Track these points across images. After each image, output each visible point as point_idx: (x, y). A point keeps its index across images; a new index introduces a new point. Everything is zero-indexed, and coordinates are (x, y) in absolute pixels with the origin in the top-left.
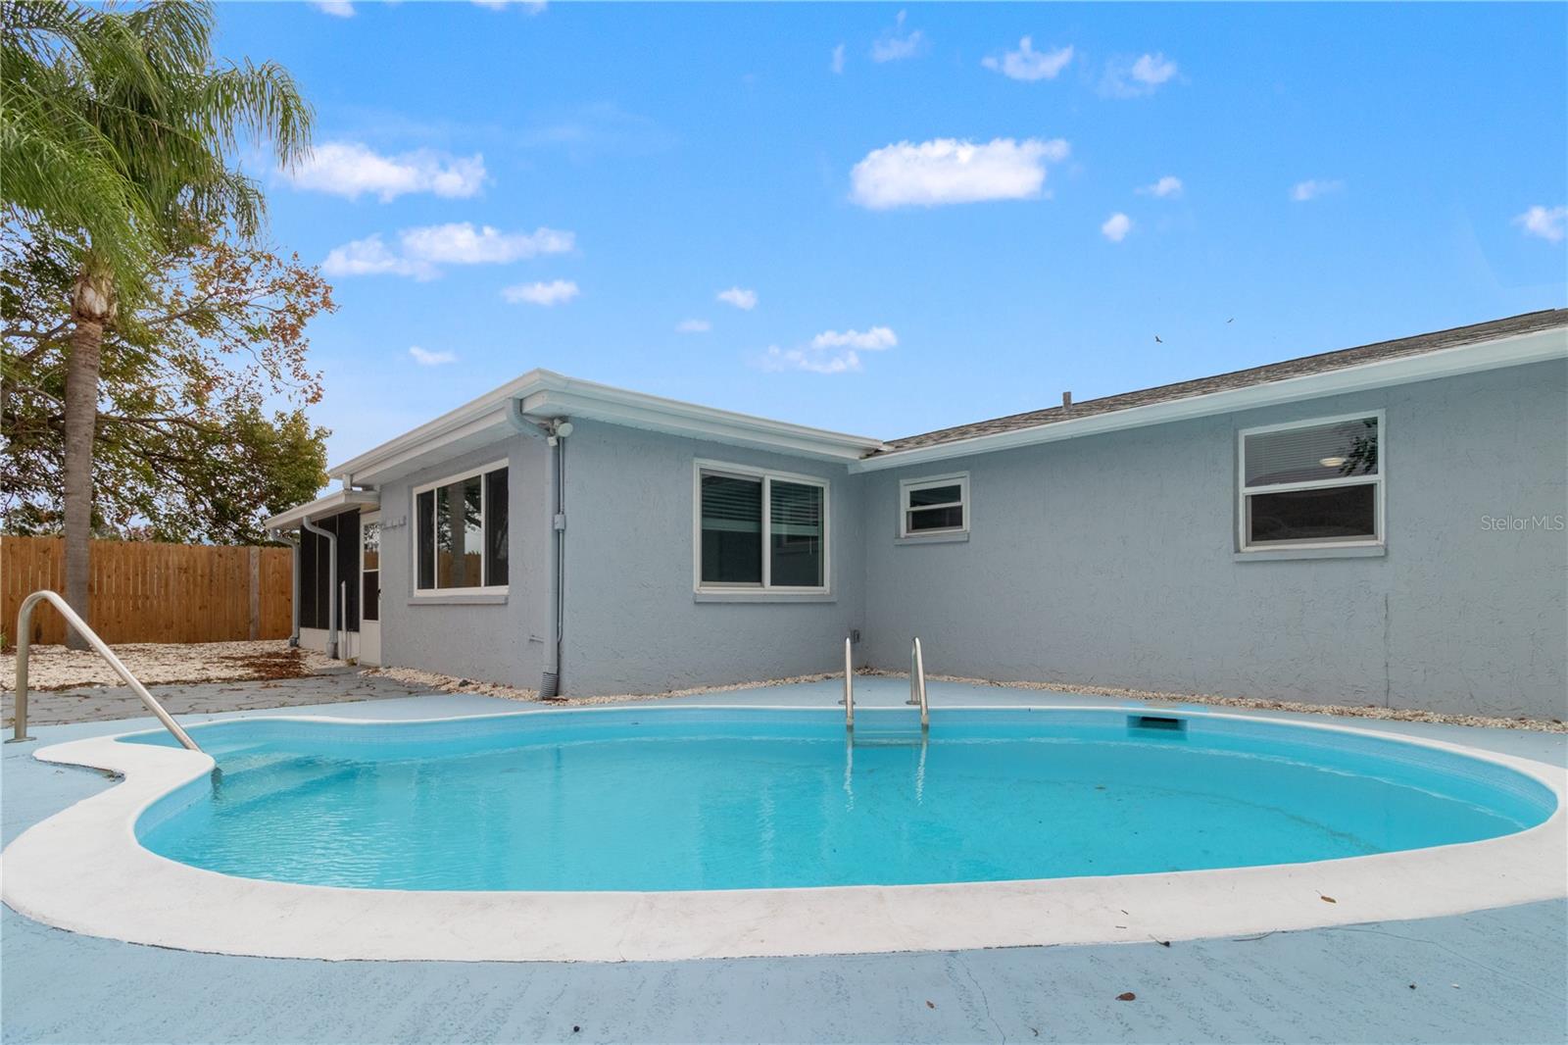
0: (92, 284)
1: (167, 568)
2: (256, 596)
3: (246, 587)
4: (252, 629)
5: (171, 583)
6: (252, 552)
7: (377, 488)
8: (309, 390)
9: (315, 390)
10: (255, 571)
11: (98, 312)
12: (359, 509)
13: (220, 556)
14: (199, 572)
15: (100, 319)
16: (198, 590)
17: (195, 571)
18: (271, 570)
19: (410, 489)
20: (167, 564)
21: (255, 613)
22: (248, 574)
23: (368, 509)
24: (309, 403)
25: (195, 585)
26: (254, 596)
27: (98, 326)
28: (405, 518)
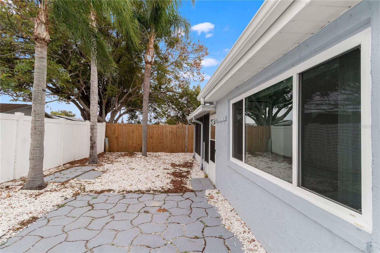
0: (148, 53)
1: (167, 132)
2: (187, 139)
3: (184, 137)
4: (186, 149)
5: (168, 136)
6: (186, 127)
7: (215, 103)
8: (200, 77)
9: (202, 78)
10: (187, 132)
11: (149, 61)
12: (209, 113)
13: (179, 128)
14: (174, 133)
15: (150, 63)
16: (174, 137)
17: (173, 132)
18: (191, 132)
19: (229, 100)
20: (167, 130)
21: (187, 145)
22: (185, 133)
23: (212, 113)
24: (201, 82)
25: (173, 137)
26: (187, 140)
27: (150, 65)
28: (226, 117)
